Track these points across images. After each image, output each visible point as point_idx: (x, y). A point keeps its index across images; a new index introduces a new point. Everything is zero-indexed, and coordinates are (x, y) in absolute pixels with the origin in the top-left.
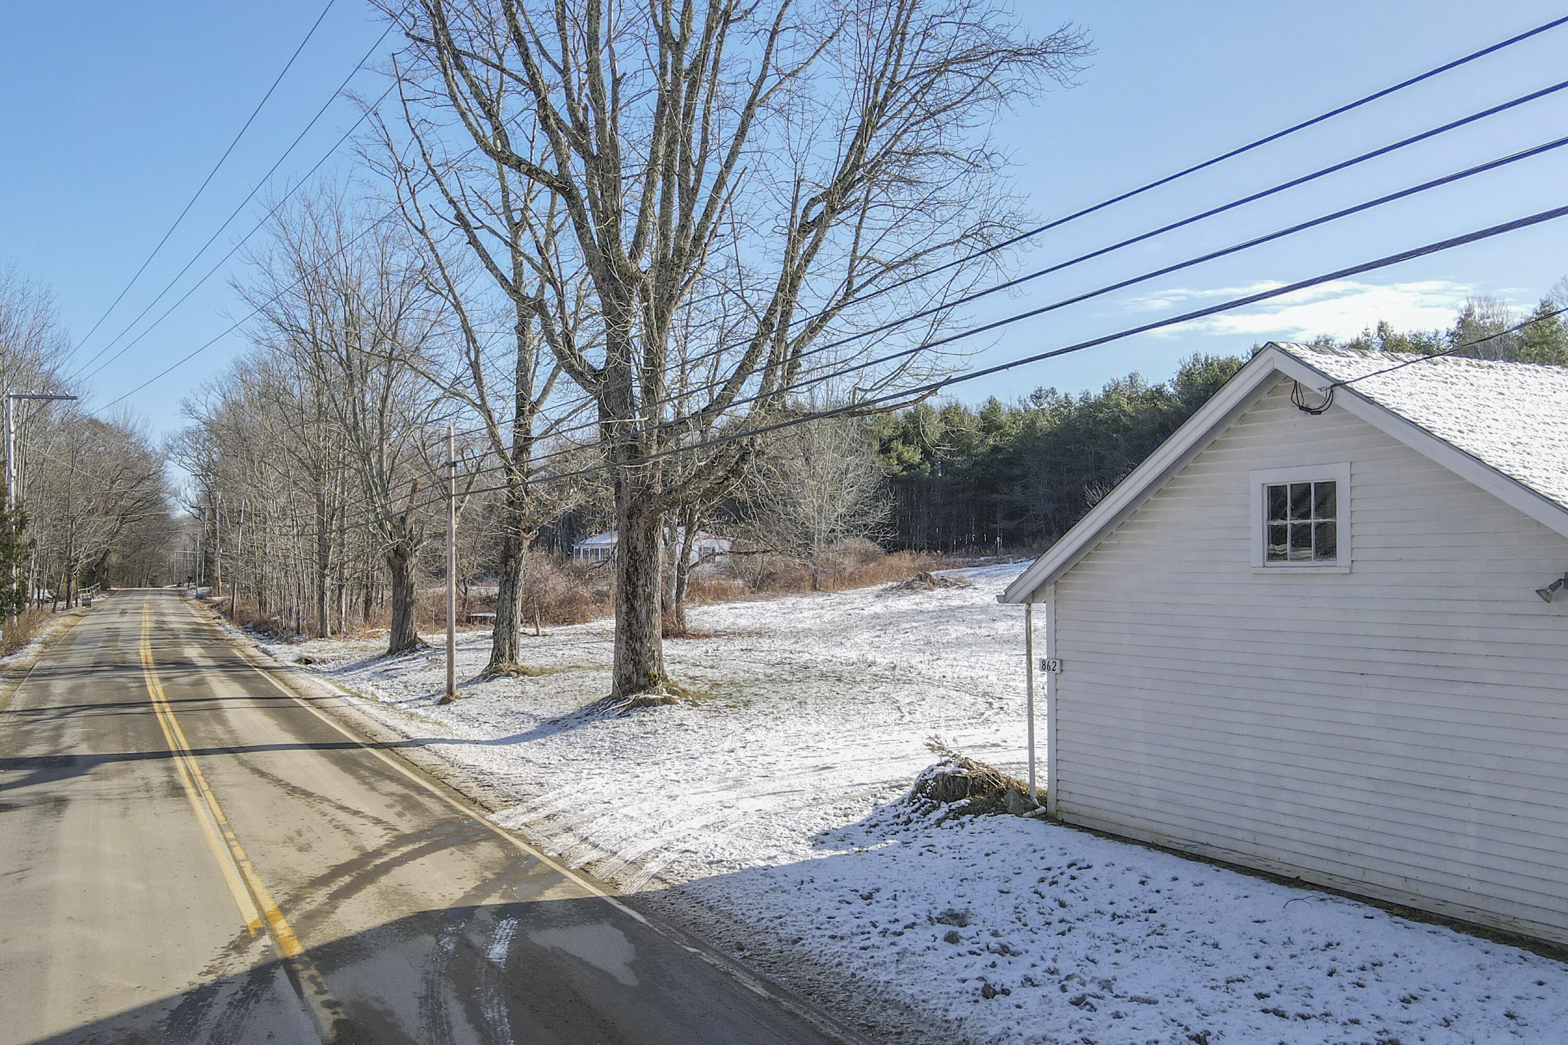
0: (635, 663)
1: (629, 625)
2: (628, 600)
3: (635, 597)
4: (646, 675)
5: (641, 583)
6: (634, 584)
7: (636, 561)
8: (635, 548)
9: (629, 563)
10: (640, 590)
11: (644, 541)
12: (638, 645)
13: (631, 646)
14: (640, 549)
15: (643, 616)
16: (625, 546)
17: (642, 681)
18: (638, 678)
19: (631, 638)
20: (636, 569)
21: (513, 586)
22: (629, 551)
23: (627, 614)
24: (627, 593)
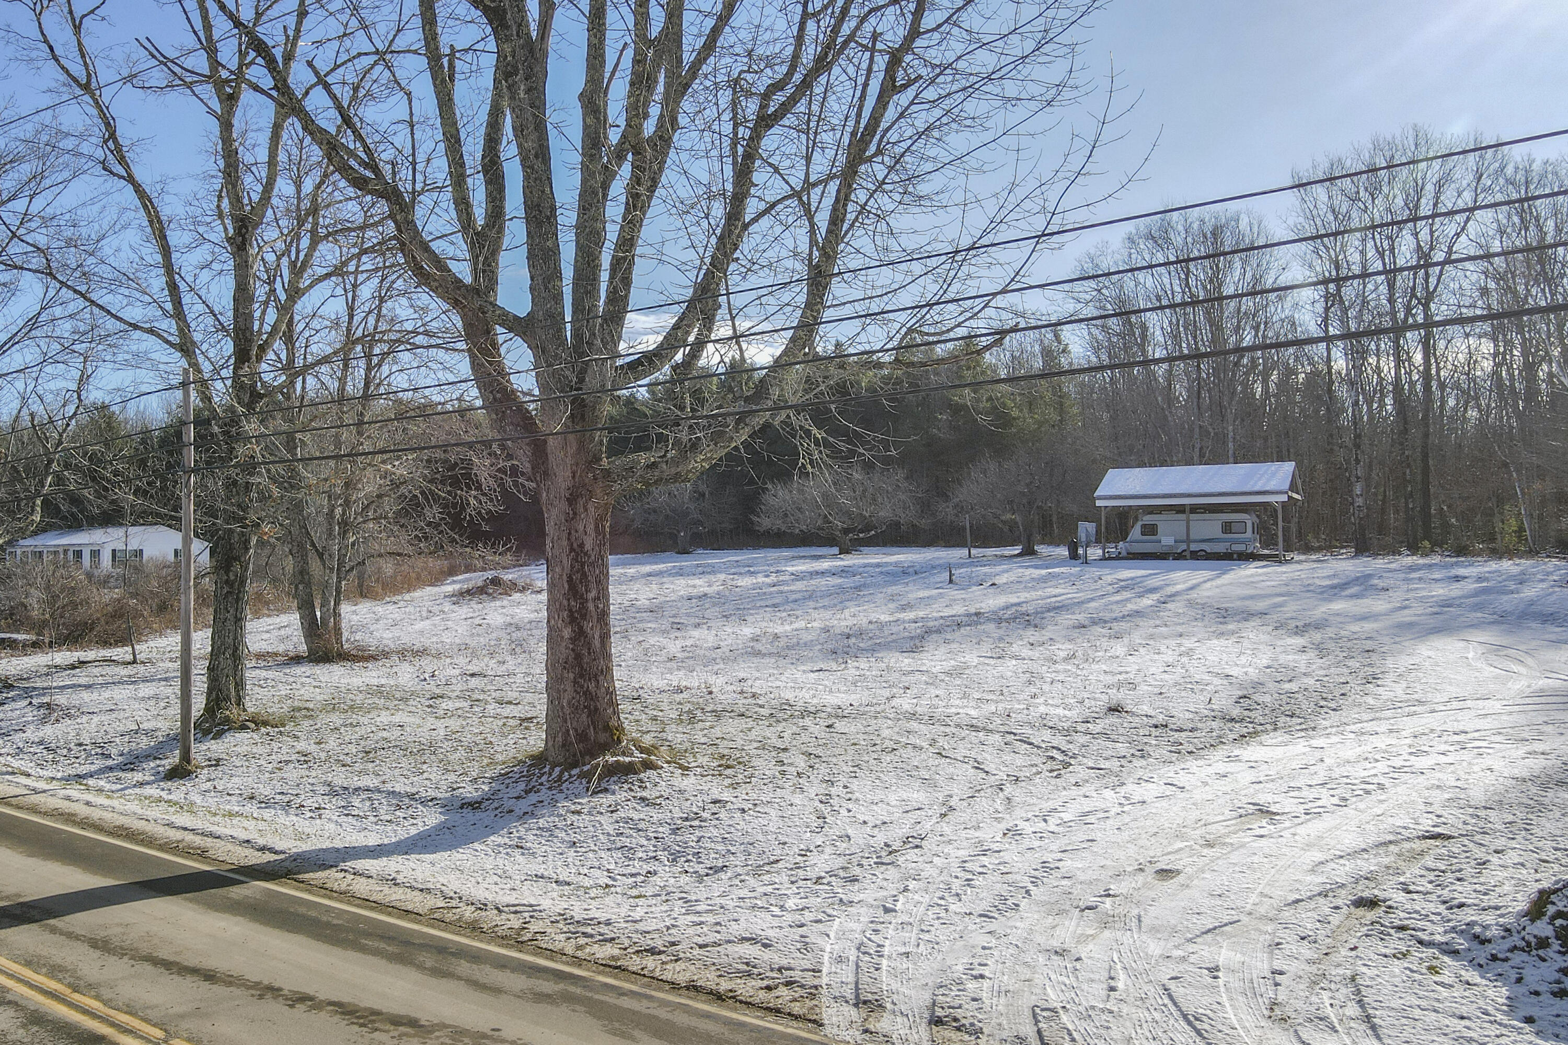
0: (590, 711)
1: (578, 657)
2: (572, 620)
3: (584, 617)
4: (607, 728)
5: (593, 594)
6: (582, 597)
7: (583, 564)
8: (582, 545)
9: (572, 567)
10: (591, 606)
11: (593, 535)
12: (592, 686)
13: (582, 687)
14: (588, 547)
15: (597, 642)
16: (565, 543)
17: (603, 737)
18: (596, 733)
19: (582, 676)
20: (584, 575)
21: (238, 600)
22: (572, 550)
23: (573, 640)
24: (570, 611)
